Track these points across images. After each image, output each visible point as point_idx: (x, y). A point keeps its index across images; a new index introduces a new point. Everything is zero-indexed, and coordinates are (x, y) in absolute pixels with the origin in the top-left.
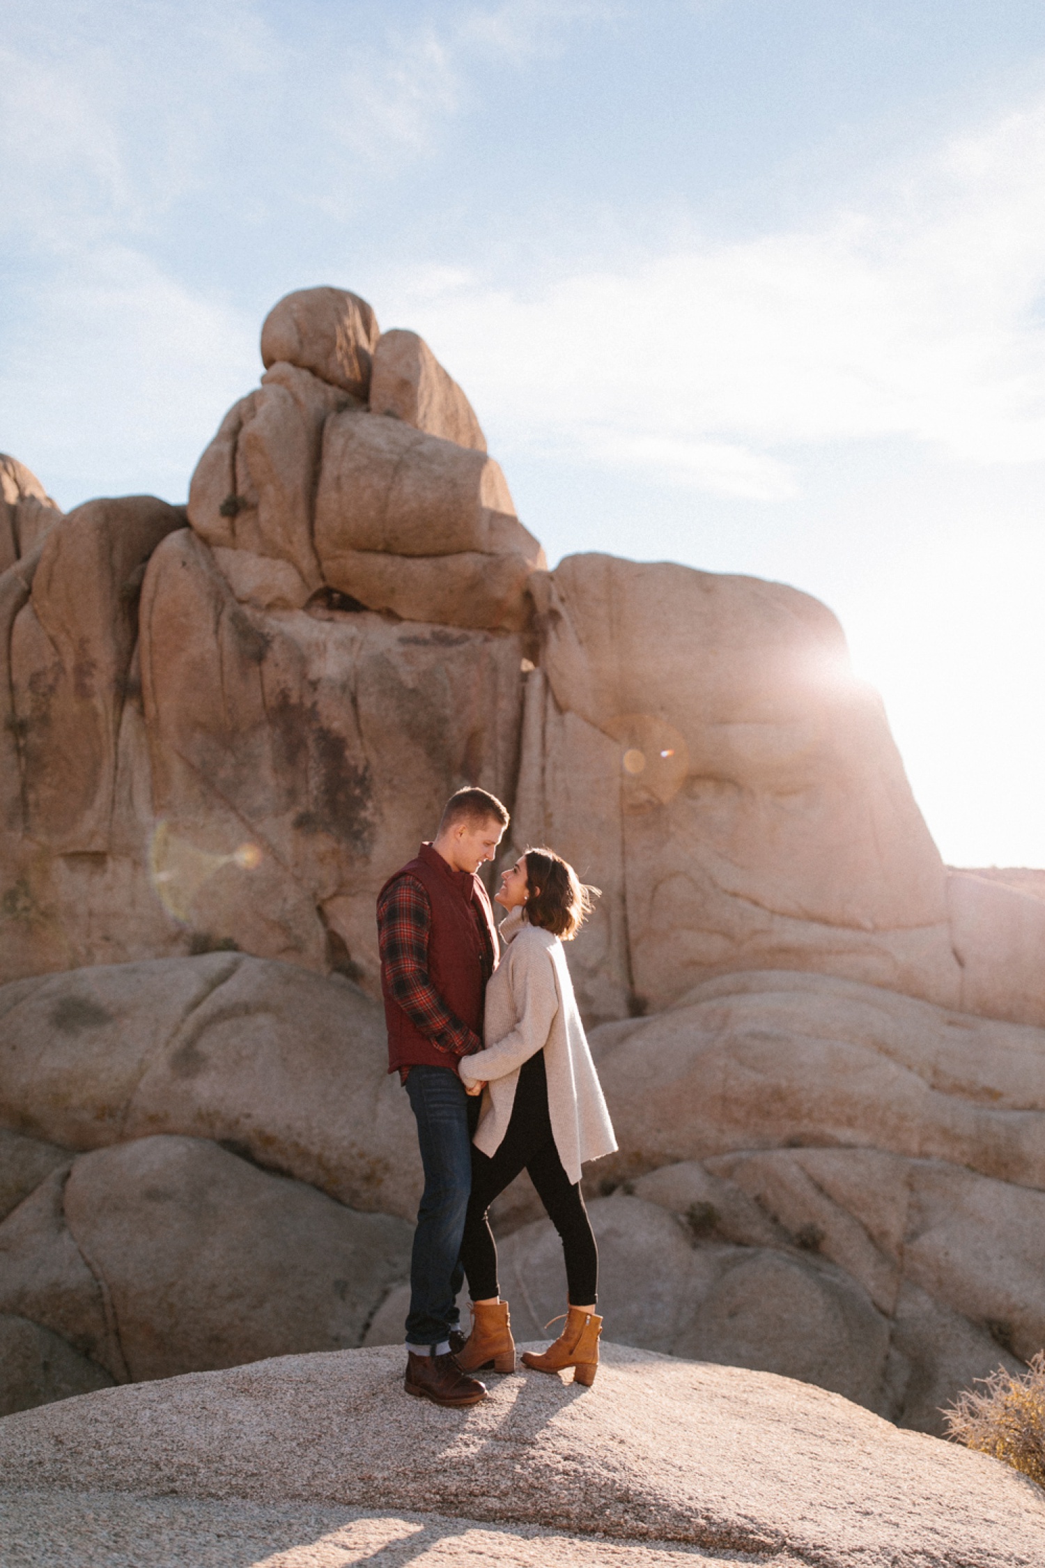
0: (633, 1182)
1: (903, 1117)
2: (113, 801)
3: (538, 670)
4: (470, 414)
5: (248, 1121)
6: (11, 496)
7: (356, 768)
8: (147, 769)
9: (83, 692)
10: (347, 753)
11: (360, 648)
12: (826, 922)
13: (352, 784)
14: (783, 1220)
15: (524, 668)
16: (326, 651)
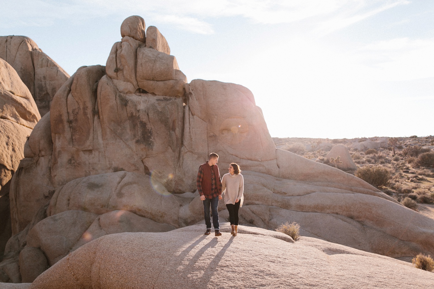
1: (268, 199)
2: (93, 138)
3: (187, 106)
4: (167, 44)
5: (135, 206)
6: (30, 49)
7: (149, 129)
8: (101, 131)
9: (85, 114)
10: (147, 126)
11: (148, 102)
12: (251, 160)
13: (148, 133)
14: (246, 219)
15: (184, 105)
16: (140, 103)
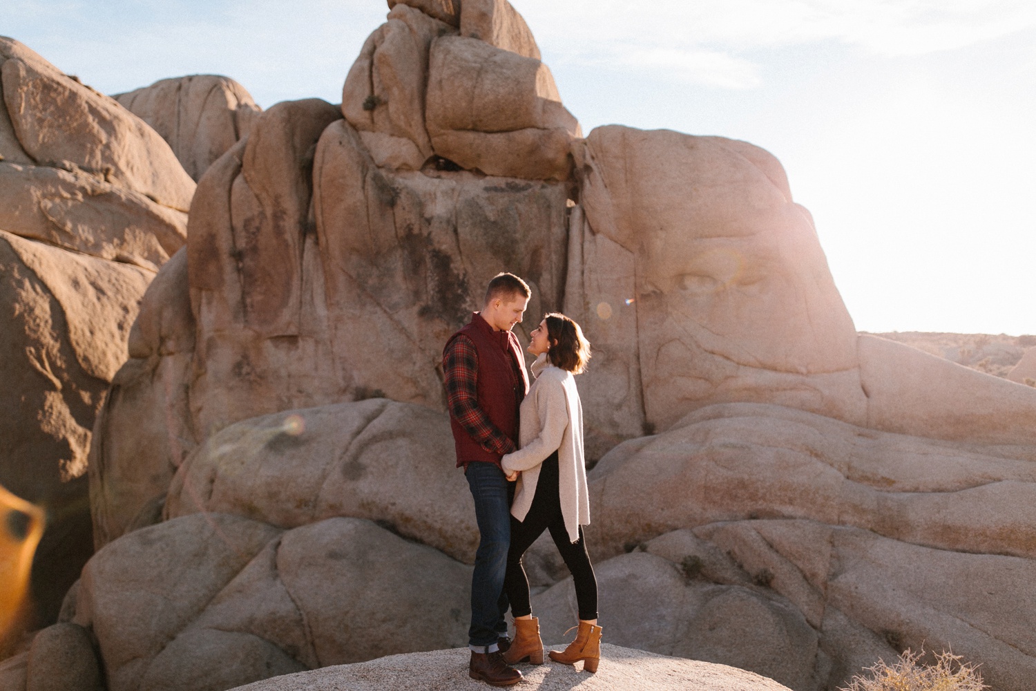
0: (646, 543)
1: (827, 498)
2: (301, 302)
3: (578, 206)
4: (529, 35)
5: (394, 507)
6: (233, 105)
7: (458, 274)
8: (322, 280)
9: (279, 231)
10: (452, 265)
11: (459, 196)
12: (774, 369)
13: (456, 286)
14: (746, 567)
15: (568, 205)
16: (436, 198)
